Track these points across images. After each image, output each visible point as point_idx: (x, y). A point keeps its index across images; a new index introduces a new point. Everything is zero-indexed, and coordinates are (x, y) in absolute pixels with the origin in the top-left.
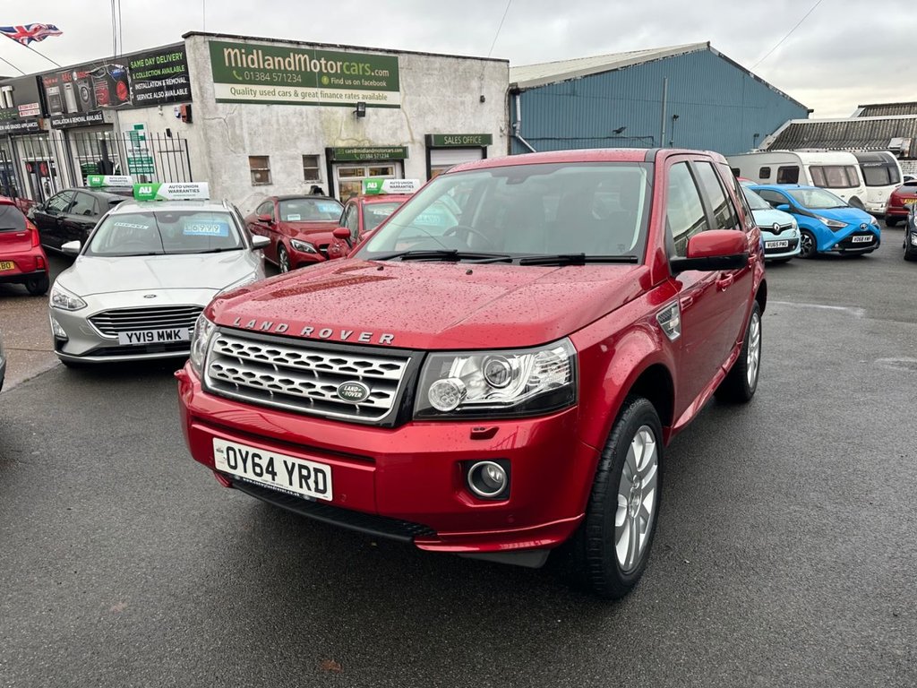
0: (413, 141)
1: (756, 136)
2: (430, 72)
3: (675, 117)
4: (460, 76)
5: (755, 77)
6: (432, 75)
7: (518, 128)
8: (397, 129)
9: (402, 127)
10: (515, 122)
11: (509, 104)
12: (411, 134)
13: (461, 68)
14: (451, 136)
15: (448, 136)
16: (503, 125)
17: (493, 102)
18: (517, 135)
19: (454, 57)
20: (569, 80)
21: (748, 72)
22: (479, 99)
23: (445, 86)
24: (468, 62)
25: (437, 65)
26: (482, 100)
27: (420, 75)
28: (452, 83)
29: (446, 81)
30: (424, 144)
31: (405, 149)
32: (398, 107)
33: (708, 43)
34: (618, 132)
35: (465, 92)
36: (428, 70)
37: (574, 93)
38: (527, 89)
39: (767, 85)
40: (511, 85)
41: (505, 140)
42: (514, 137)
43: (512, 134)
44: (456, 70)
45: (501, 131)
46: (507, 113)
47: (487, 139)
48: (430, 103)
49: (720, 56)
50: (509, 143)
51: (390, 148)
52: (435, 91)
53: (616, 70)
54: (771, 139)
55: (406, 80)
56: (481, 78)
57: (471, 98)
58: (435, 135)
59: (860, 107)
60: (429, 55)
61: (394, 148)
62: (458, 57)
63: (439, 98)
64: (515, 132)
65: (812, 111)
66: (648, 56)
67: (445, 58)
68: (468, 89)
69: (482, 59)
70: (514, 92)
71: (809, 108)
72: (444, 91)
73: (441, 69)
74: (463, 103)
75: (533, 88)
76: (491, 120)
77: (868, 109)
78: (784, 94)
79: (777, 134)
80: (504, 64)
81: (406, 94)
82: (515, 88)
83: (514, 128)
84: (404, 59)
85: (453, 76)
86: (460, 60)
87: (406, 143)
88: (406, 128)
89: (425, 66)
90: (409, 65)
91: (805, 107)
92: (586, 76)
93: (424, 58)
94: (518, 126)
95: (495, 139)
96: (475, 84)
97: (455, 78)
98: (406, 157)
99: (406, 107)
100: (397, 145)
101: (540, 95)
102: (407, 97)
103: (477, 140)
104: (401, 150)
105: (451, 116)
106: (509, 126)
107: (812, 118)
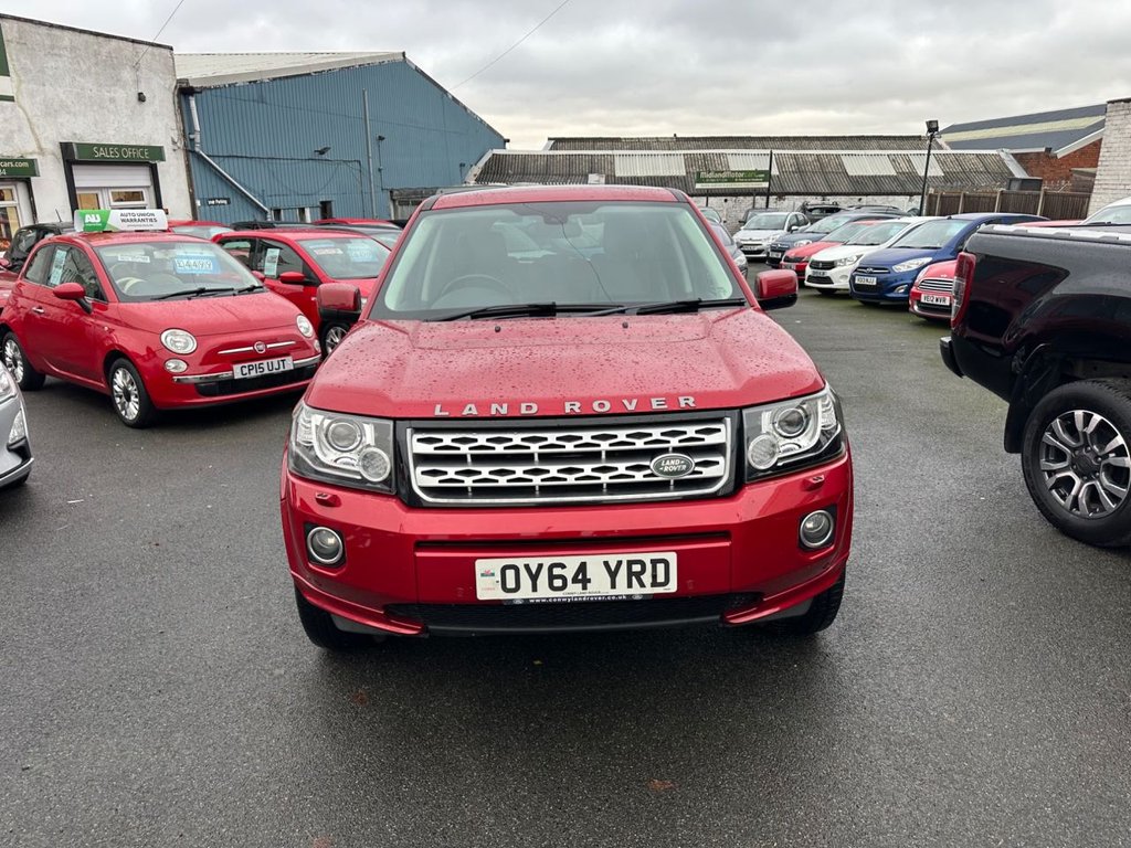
0: (42, 151)
1: (462, 165)
2: (56, 51)
3: (381, 138)
4: (105, 61)
5: (454, 99)
6: (60, 56)
7: (198, 140)
8: (12, 132)
9: (20, 130)
10: (192, 131)
11: (180, 107)
12: (37, 140)
13: (104, 51)
14: (104, 146)
15: (99, 146)
16: (175, 135)
17: (157, 102)
18: (197, 149)
19: (91, 33)
20: (255, 82)
21: (446, 92)
22: (135, 97)
23: (82, 75)
24: (114, 43)
25: (66, 42)
26: (141, 98)
27: (42, 54)
28: (93, 70)
29: (84, 68)
30: (60, 156)
31: (32, 162)
32: (11, 99)
33: (404, 54)
34: (322, 152)
35: (114, 85)
36: (52, 47)
37: (262, 101)
38: (203, 89)
39: (465, 108)
40: (179, 81)
41: (181, 155)
42: (194, 152)
43: (189, 148)
44: (96, 54)
45: (174, 143)
46: (179, 117)
47: (158, 153)
48: (63, 97)
49: (417, 69)
50: (187, 160)
51: (7, 161)
52: (68, 80)
53: (309, 74)
54: (477, 170)
55: (18, 60)
56: (136, 67)
57: (126, 95)
58: (77, 144)
59: (550, 139)
60: (51, 26)
61: (14, 161)
62: (97, 34)
63: (75, 90)
64: (193, 146)
65: (508, 141)
66: (342, 61)
67: (77, 34)
68: (117, 81)
69: (133, 41)
70: (185, 92)
71: (506, 137)
72: (82, 80)
73: (73, 49)
74: (112, 100)
75: (210, 89)
76: (157, 126)
77: (558, 142)
78: (482, 121)
79: (481, 164)
80: (167, 52)
81: (20, 81)
82: (184, 85)
83: (192, 140)
84: (11, 29)
85: (93, 60)
86: (101, 39)
87: (31, 154)
88: (27, 131)
89: (47, 42)
90: (20, 38)
91: (501, 137)
92: (274, 79)
93: (44, 30)
94: (197, 138)
95: (168, 152)
96: (127, 75)
97: (97, 64)
98: (35, 174)
99: (24, 100)
100: (16, 156)
101: (219, 98)
102: (23, 86)
103: (143, 153)
104: (26, 164)
105: (97, 117)
106: (184, 136)
107: (511, 148)
